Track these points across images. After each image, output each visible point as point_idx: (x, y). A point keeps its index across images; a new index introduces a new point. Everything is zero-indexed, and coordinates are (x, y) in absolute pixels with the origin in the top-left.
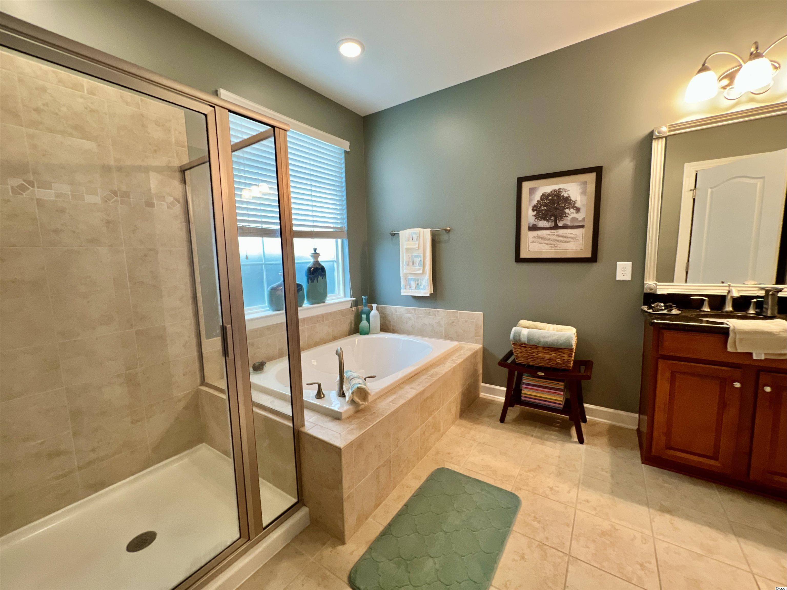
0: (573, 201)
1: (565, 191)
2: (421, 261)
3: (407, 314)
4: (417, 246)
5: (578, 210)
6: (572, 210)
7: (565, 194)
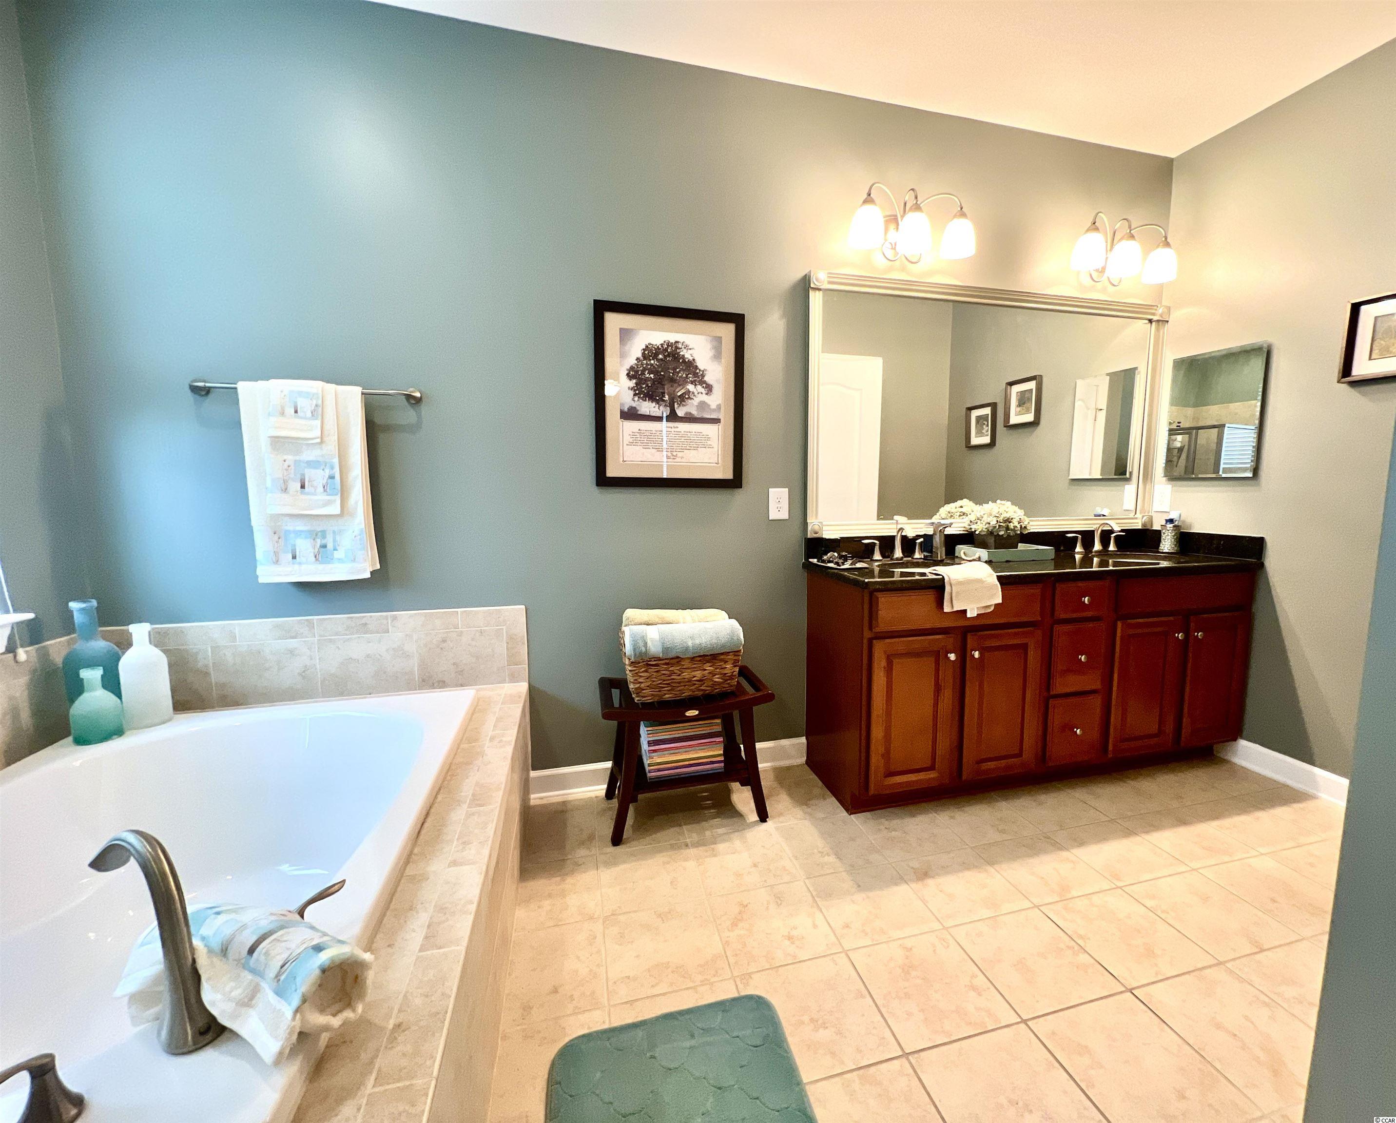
0: (700, 370)
1: (686, 347)
2: (332, 477)
3: (280, 638)
4: (318, 433)
5: (709, 388)
6: (699, 388)
7: (688, 355)
